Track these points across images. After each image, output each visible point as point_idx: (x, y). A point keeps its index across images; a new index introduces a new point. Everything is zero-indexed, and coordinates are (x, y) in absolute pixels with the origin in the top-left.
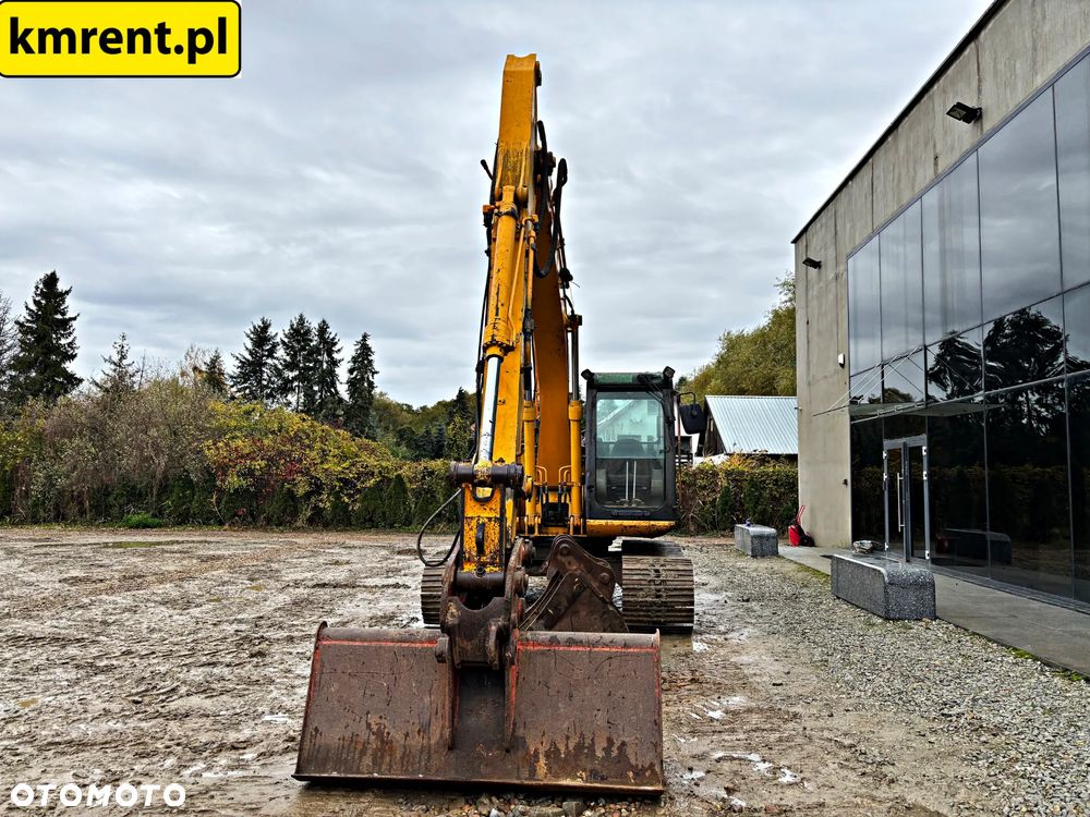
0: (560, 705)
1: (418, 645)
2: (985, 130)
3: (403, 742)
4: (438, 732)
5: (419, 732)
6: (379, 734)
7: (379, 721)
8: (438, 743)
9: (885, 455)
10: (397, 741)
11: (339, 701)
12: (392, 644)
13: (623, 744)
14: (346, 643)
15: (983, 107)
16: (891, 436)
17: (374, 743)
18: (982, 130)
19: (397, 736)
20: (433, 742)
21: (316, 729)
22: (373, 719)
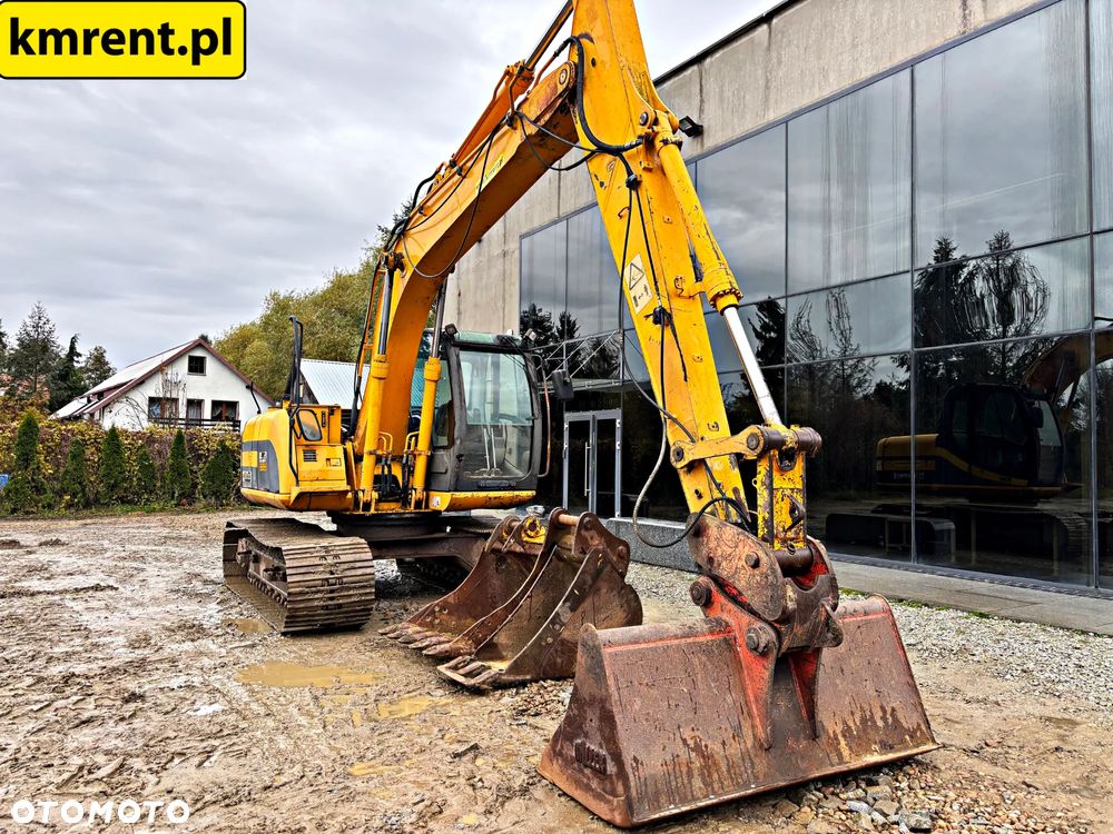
0: (838, 681)
1: (701, 639)
2: (705, 146)
3: (722, 753)
4: (750, 733)
5: (734, 738)
6: (697, 749)
7: (693, 734)
8: (754, 746)
9: (566, 426)
10: (718, 754)
11: (647, 720)
12: (677, 642)
13: (893, 710)
14: (631, 647)
15: (705, 126)
16: (568, 410)
17: (697, 763)
18: (702, 145)
19: (715, 747)
20: (749, 745)
21: (635, 759)
22: (687, 734)
